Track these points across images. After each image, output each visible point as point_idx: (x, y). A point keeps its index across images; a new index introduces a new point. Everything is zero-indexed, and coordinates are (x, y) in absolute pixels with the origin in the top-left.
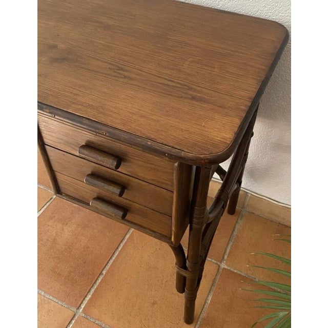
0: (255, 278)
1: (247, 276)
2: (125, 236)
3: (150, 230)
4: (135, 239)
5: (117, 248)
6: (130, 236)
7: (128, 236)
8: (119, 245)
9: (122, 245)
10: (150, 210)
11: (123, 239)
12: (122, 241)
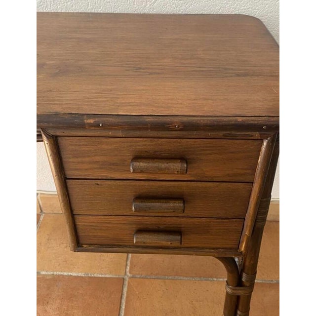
0: (272, 281)
1: (264, 282)
2: (122, 291)
3: (210, 248)
4: (135, 289)
5: (120, 307)
6: (128, 288)
7: (125, 289)
8: (121, 303)
9: (124, 302)
10: (215, 220)
11: (122, 294)
12: (121, 298)
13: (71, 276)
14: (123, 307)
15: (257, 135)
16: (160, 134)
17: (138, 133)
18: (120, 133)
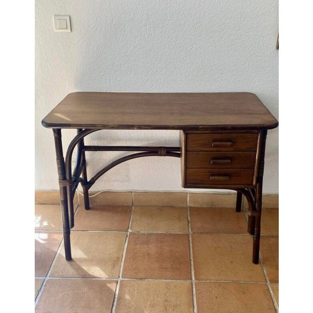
4: (196, 238)
13: (158, 233)
14: (191, 245)
15: (256, 131)
16: (222, 132)
17: (216, 131)
18: (209, 132)
